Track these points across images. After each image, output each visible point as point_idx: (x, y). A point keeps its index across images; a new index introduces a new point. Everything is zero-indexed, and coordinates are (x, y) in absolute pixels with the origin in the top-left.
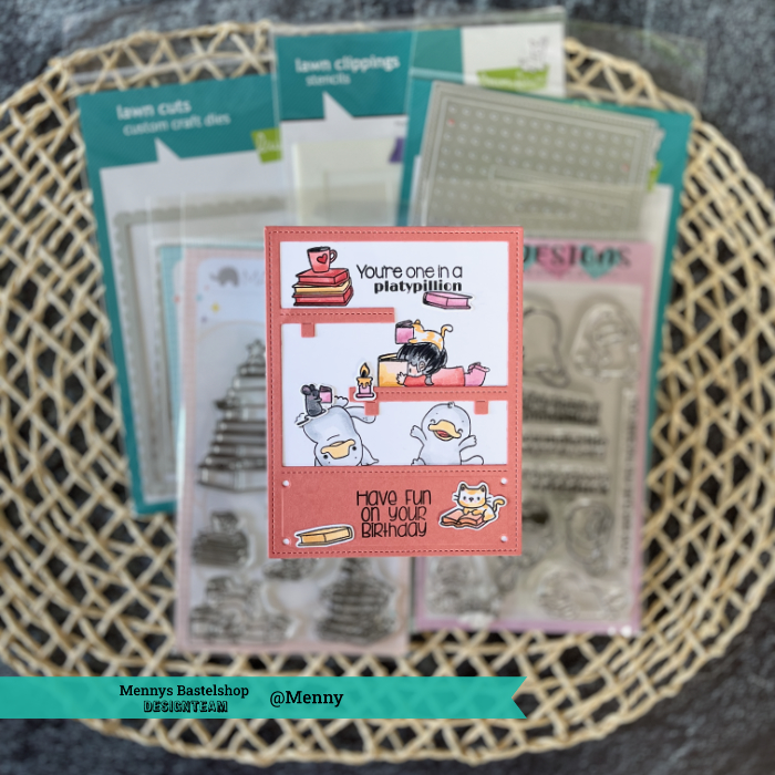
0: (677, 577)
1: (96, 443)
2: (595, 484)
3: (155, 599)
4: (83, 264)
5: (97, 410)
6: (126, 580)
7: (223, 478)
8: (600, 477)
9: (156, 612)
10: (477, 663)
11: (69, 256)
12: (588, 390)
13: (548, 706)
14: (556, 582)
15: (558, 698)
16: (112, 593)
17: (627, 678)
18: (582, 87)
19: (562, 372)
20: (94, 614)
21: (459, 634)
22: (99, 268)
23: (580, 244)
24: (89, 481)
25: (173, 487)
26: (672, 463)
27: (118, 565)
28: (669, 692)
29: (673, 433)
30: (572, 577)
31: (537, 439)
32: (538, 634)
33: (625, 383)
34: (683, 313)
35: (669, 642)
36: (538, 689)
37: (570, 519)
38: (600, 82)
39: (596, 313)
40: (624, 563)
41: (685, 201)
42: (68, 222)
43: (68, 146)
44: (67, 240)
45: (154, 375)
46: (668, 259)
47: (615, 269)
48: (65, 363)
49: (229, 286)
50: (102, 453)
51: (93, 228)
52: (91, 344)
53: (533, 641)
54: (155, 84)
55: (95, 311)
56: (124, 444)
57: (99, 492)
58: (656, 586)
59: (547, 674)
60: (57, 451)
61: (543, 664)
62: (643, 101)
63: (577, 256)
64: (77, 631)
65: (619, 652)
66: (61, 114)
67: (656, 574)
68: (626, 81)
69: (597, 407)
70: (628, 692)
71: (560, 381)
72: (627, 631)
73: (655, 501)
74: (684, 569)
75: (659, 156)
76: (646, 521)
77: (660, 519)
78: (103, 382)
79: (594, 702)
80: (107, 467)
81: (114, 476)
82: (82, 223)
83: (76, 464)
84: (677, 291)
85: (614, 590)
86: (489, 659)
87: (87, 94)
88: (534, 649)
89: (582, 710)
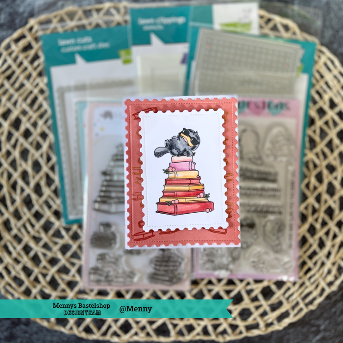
0: (315, 253)
1: (47, 192)
2: (276, 210)
3: (73, 264)
4: (42, 110)
5: (48, 176)
6: (59, 256)
7: (105, 207)
8: (278, 206)
9: (73, 270)
10: (222, 294)
11: (36, 106)
12: (272, 166)
13: (256, 314)
14: (259, 255)
15: (261, 311)
16: (53, 261)
17: (293, 301)
18: (266, 30)
19: (260, 158)
20: (44, 271)
21: (214, 281)
22: (49, 112)
23: (267, 100)
24: (43, 209)
25: (81, 212)
26: (311, 200)
27: (56, 248)
28: (312, 307)
29: (311, 187)
30: (266, 253)
31: (249, 189)
32: (251, 280)
33: (289, 163)
34: (314, 132)
35: (312, 284)
36: (252, 306)
37: (265, 226)
38: (275, 28)
39: (275, 131)
40: (290, 246)
41: (314, 81)
42: (36, 91)
43: (36, 57)
44: (35, 99)
45: (74, 160)
46: (307, 107)
47: (284, 111)
48: (33, 155)
49: (108, 120)
50: (49, 196)
51: (47, 94)
52: (45, 146)
53: (248, 284)
54: (76, 30)
55: (47, 131)
56: (59, 192)
57: (48, 214)
58: (305, 257)
59: (255, 299)
60: (29, 196)
61: (253, 294)
62: (294, 37)
63: (266, 105)
64: (36, 280)
65: (289, 289)
66: (34, 44)
67: (305, 252)
68: (287, 28)
69: (276, 174)
70: (293, 308)
71: (259, 162)
72: (292, 279)
73: (304, 218)
74: (318, 250)
75: (302, 61)
76: (300, 227)
77: (306, 226)
78: (50, 164)
79: (278, 313)
80: (51, 203)
81: (55, 207)
82: (42, 91)
83: (37, 201)
84: (312, 122)
85: (286, 259)
86: (228, 292)
87: (45, 35)
88: (249, 288)
89: (272, 316)
